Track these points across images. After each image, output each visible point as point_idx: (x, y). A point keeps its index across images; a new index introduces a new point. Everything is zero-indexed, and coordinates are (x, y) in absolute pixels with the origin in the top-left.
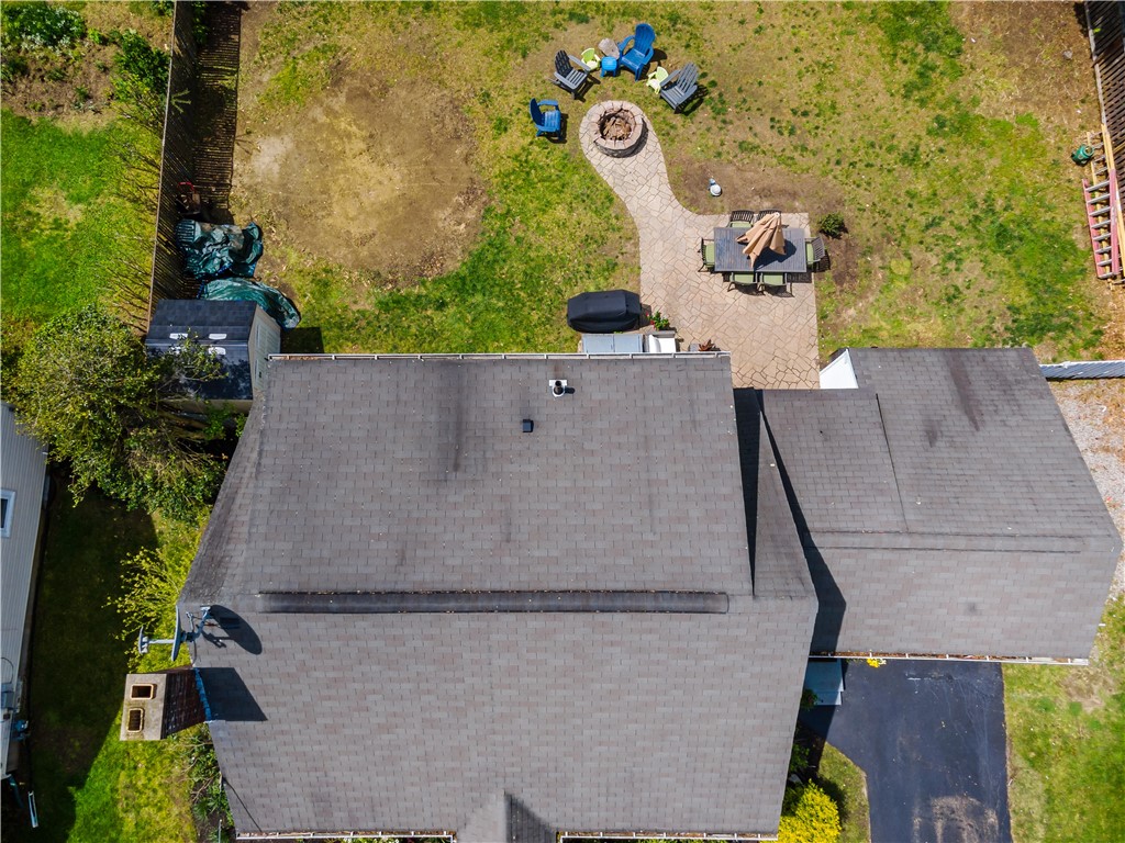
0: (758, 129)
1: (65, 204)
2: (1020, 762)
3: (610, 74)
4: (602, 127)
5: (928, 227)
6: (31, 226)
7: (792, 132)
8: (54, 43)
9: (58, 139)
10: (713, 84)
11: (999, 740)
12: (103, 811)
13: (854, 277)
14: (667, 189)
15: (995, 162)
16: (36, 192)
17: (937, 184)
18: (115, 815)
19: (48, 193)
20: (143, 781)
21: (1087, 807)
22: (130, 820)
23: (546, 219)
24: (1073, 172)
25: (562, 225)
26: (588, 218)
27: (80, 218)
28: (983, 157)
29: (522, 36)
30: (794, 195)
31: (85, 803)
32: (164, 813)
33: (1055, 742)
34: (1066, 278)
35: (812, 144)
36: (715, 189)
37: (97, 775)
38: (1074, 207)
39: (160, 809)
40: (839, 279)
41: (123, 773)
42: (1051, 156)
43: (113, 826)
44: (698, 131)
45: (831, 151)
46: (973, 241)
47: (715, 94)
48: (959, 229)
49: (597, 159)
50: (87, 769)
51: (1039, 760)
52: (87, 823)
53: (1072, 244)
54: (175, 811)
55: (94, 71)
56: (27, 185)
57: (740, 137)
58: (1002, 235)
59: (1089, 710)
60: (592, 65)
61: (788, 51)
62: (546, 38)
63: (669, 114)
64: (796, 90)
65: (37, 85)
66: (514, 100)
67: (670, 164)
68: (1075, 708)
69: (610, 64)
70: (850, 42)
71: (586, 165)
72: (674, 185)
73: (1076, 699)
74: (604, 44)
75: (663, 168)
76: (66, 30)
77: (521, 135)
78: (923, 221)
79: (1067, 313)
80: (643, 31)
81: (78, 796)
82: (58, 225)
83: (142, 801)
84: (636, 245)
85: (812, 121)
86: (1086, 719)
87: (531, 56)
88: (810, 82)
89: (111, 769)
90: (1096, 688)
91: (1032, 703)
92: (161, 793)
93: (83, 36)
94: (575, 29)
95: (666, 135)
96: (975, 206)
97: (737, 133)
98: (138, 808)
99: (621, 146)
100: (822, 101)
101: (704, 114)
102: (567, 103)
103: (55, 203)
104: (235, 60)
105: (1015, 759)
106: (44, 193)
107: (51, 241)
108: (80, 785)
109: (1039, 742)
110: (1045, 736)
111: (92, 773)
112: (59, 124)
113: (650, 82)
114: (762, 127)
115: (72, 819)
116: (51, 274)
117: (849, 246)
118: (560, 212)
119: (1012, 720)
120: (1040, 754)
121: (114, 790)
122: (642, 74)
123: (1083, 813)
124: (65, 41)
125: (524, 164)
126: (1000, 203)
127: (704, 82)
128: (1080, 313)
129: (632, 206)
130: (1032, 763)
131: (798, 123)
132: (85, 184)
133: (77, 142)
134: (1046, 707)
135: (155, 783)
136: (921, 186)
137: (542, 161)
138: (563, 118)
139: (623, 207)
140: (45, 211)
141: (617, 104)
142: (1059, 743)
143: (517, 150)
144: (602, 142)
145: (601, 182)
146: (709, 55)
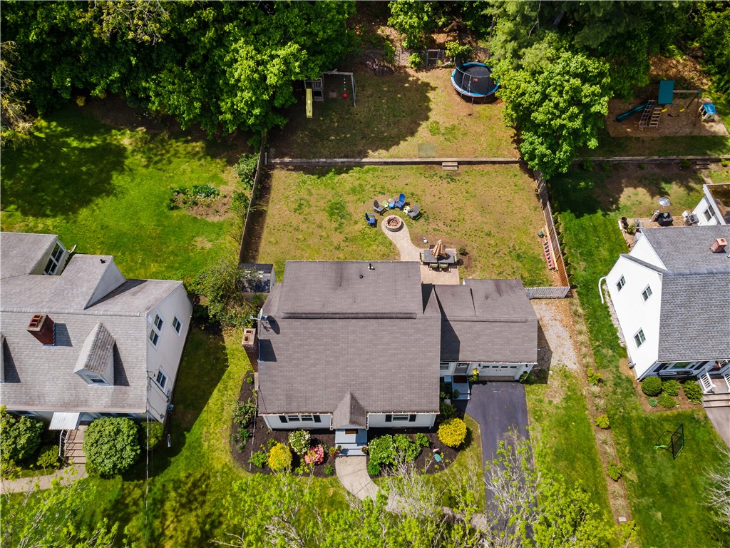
0: (439, 225)
1: (206, 242)
2: (532, 420)
3: (392, 208)
4: (389, 223)
5: (495, 254)
6: (194, 248)
7: (450, 226)
8: (208, 196)
9: (206, 224)
10: (425, 212)
11: (525, 412)
12: (196, 442)
13: (471, 267)
14: (410, 241)
15: (515, 236)
16: (197, 239)
17: (497, 242)
18: (201, 442)
19: (201, 239)
20: (212, 430)
21: (557, 435)
22: (206, 444)
23: (369, 249)
24: (539, 239)
25: (375, 251)
26: (384, 249)
27: (211, 246)
28: (511, 234)
29: (363, 197)
30: (452, 244)
31: (190, 437)
32: (219, 442)
33: (544, 413)
34: (540, 269)
35: (457, 229)
36: (425, 241)
37: (195, 428)
38: (540, 249)
39: (218, 441)
40: (466, 268)
41: (205, 428)
42: (532, 235)
43: (200, 446)
44: (420, 226)
45: (463, 232)
46: (509, 258)
47: (426, 215)
48: (505, 254)
49: (387, 232)
50: (193, 425)
51: (539, 419)
52: (190, 445)
53: (540, 259)
54: (223, 441)
55: (221, 204)
56: (194, 236)
57: (434, 227)
58: (519, 256)
59: (555, 403)
60: (386, 206)
61: (449, 204)
62: (371, 198)
63: (411, 220)
64: (452, 214)
65: (201, 208)
66: (360, 215)
67: (411, 234)
68: (550, 402)
69: (392, 205)
70: (468, 202)
71: (383, 234)
72: (412, 240)
73: (551, 399)
74: (390, 200)
75: (409, 235)
76: (213, 193)
77: (362, 225)
78: (493, 252)
79: (540, 279)
80: (402, 196)
81: (187, 435)
82: (202, 248)
83: (212, 437)
84: (399, 257)
85: (457, 223)
86: (554, 406)
87: (366, 203)
88: (456, 213)
89: (201, 426)
90: (557, 395)
91: (536, 400)
92: (218, 435)
93: (218, 195)
94: (380, 196)
95: (410, 226)
96: (509, 248)
97: (433, 226)
98: (209, 440)
99: (394, 227)
100: (460, 218)
101: (422, 220)
102: (377, 216)
103: (202, 242)
104: (268, 202)
105: (531, 418)
106: (199, 239)
107: (199, 253)
108: (188, 430)
109: (539, 413)
110: (541, 411)
111: (194, 427)
112: (207, 219)
113: (405, 211)
114: (441, 224)
115: (184, 444)
116: (198, 263)
117: (469, 258)
118: (374, 247)
119: (529, 405)
120: (539, 417)
121: (201, 433)
122: (402, 208)
123: (555, 438)
124: (212, 196)
125: (363, 233)
126: (517, 248)
127: (422, 212)
128: (545, 280)
129: (398, 246)
130: (537, 420)
131: (452, 223)
132: (213, 236)
133: (213, 224)
134: (541, 401)
135: (217, 431)
136: (492, 242)
137: (369, 232)
138: (376, 221)
139: (395, 246)
140: (199, 246)
141: (394, 216)
142: (546, 413)
143: (361, 229)
144: (388, 226)
145: (388, 238)
146: (424, 204)
